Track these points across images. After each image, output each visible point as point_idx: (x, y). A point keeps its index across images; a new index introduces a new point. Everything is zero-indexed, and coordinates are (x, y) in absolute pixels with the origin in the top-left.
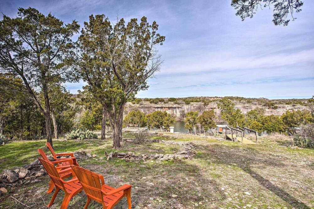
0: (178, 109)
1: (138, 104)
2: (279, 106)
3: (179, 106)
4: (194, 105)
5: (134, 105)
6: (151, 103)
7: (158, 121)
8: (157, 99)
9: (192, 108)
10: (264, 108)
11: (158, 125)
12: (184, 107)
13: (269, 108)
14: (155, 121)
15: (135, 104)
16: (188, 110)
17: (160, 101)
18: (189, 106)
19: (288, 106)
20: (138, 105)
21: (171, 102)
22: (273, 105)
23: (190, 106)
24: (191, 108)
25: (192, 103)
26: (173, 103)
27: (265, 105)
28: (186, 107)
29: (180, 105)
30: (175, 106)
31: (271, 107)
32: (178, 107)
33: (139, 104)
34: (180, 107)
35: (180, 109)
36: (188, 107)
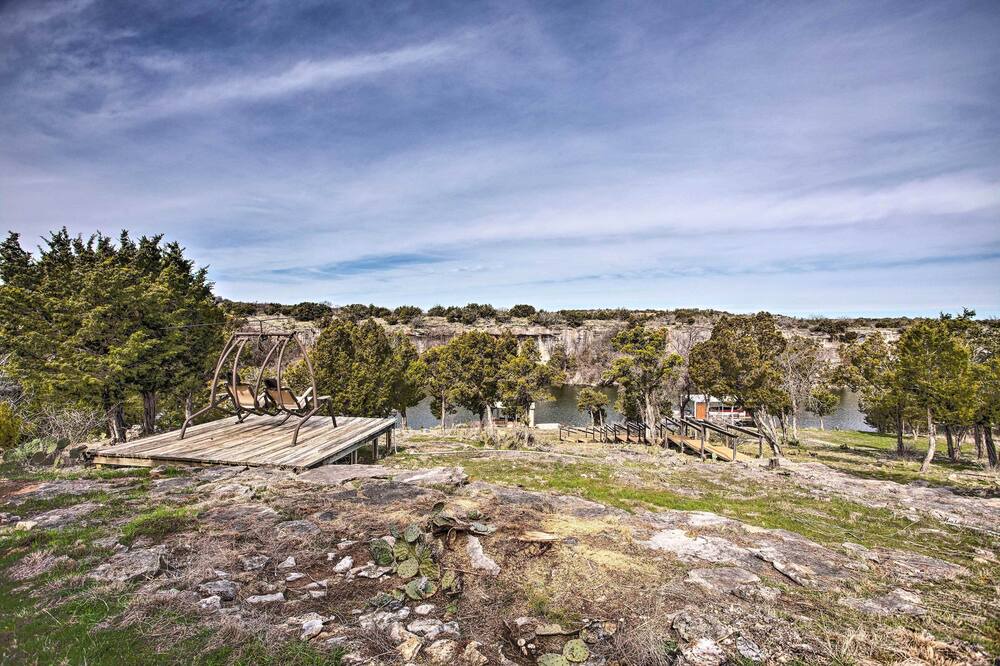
0: (544, 341)
1: (406, 323)
2: (862, 332)
3: (548, 332)
4: (597, 330)
5: (393, 327)
6: (451, 320)
7: (477, 378)
8: (473, 307)
9: (591, 339)
10: (815, 337)
11: (476, 397)
12: (564, 334)
13: (830, 340)
14: (462, 379)
15: (397, 326)
16: (575, 344)
17: (483, 315)
18: (579, 331)
19: (885, 334)
20: (406, 329)
21: (520, 320)
22: (843, 331)
23: (582, 333)
24: (585, 337)
25: (589, 322)
26: (525, 320)
27: (820, 330)
28: (569, 335)
29: (551, 329)
30: (532, 331)
31: (838, 335)
32: (544, 336)
33: (409, 325)
34: (550, 336)
35: (550, 343)
36: (576, 335)
